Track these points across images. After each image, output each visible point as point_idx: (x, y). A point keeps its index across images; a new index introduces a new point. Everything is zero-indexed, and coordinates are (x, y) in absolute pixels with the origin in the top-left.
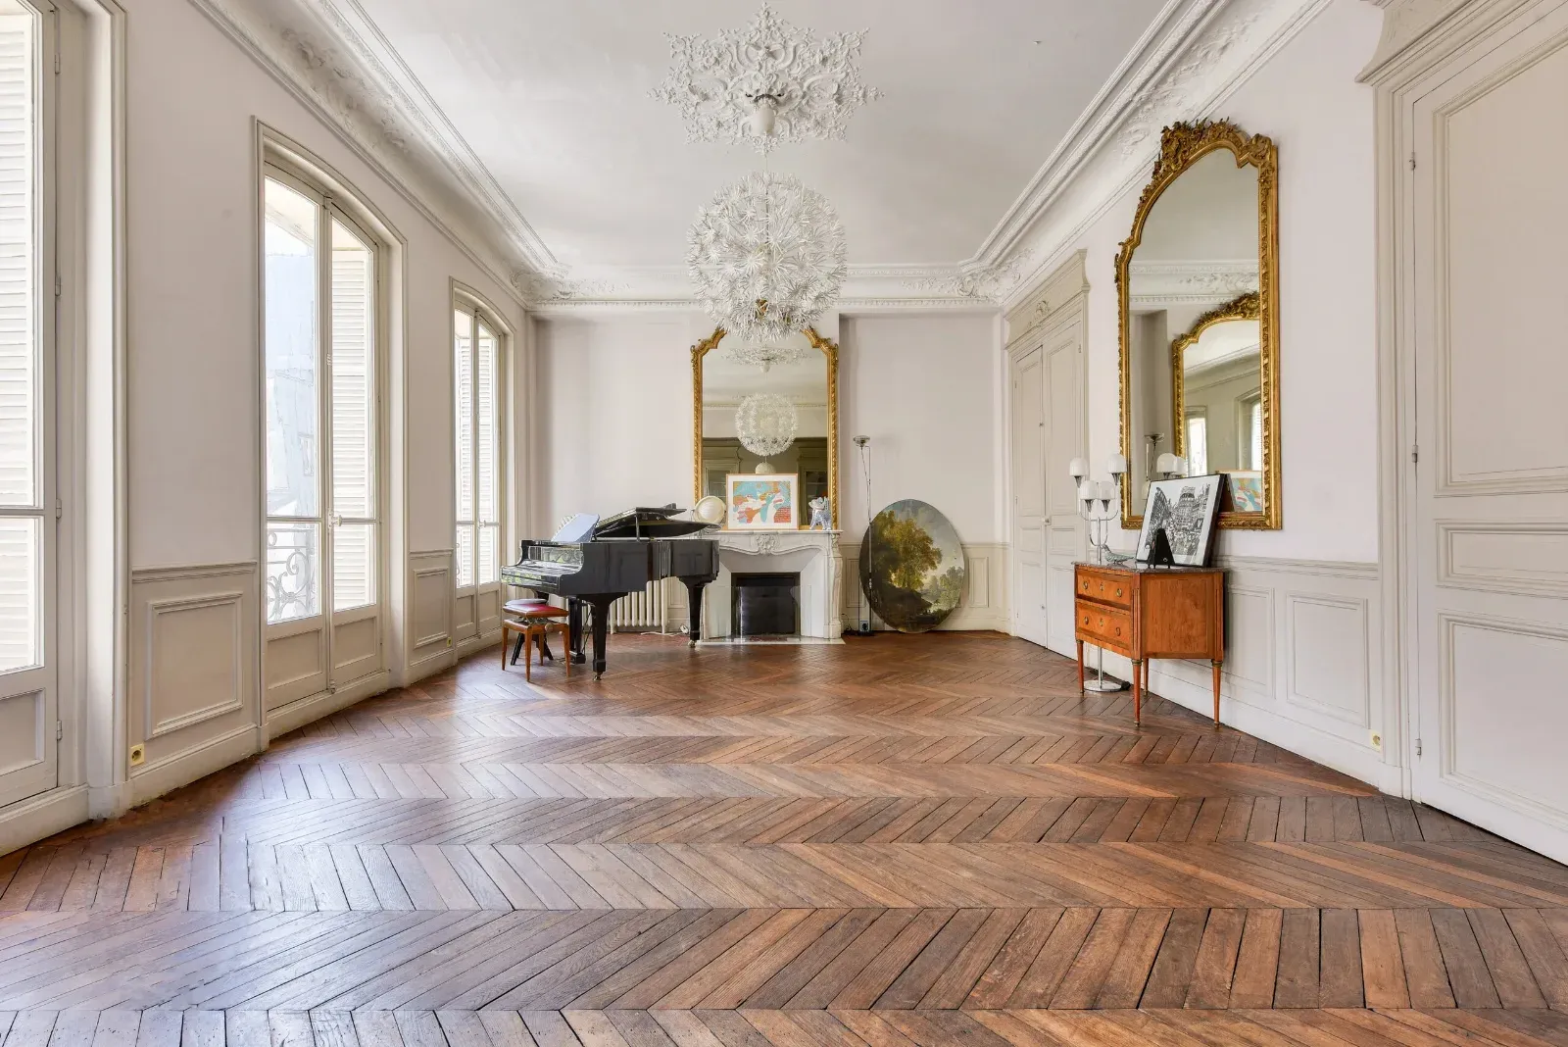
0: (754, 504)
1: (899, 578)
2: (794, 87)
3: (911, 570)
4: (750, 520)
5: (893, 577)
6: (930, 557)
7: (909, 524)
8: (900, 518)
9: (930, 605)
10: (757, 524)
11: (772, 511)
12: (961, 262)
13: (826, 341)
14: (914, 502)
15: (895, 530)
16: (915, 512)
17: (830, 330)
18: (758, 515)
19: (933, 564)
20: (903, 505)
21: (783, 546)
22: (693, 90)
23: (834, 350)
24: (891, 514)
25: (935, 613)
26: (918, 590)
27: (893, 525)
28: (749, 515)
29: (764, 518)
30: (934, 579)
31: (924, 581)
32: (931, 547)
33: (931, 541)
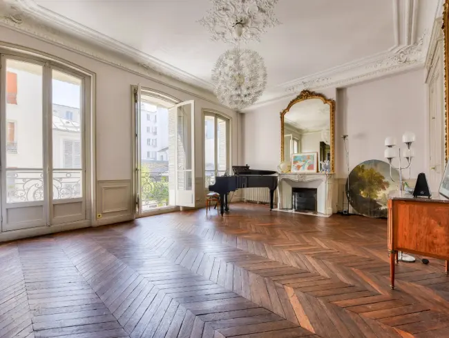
0: (300, 163)
1: (365, 193)
2: (243, 15)
3: (371, 190)
4: (299, 169)
5: (362, 192)
6: (382, 184)
7: (372, 170)
8: (367, 168)
9: (381, 206)
10: (301, 171)
11: (307, 166)
12: (389, 50)
13: (329, 100)
14: (375, 161)
15: (364, 173)
16: (376, 165)
17: (332, 95)
18: (301, 168)
19: (384, 188)
20: (370, 162)
21: (308, 178)
22: (218, 33)
23: (333, 103)
24: (363, 166)
25: (383, 210)
26: (375, 199)
27: (363, 170)
28: (299, 167)
29: (304, 168)
30: (384, 195)
31: (378, 195)
32: (384, 180)
33: (384, 178)
